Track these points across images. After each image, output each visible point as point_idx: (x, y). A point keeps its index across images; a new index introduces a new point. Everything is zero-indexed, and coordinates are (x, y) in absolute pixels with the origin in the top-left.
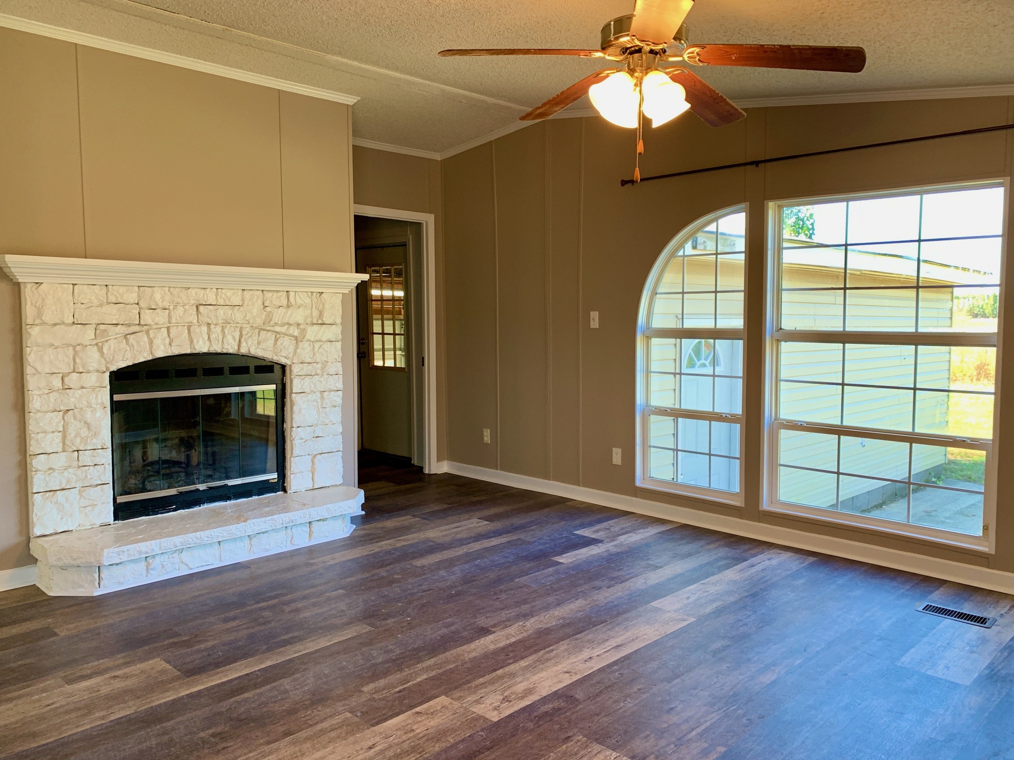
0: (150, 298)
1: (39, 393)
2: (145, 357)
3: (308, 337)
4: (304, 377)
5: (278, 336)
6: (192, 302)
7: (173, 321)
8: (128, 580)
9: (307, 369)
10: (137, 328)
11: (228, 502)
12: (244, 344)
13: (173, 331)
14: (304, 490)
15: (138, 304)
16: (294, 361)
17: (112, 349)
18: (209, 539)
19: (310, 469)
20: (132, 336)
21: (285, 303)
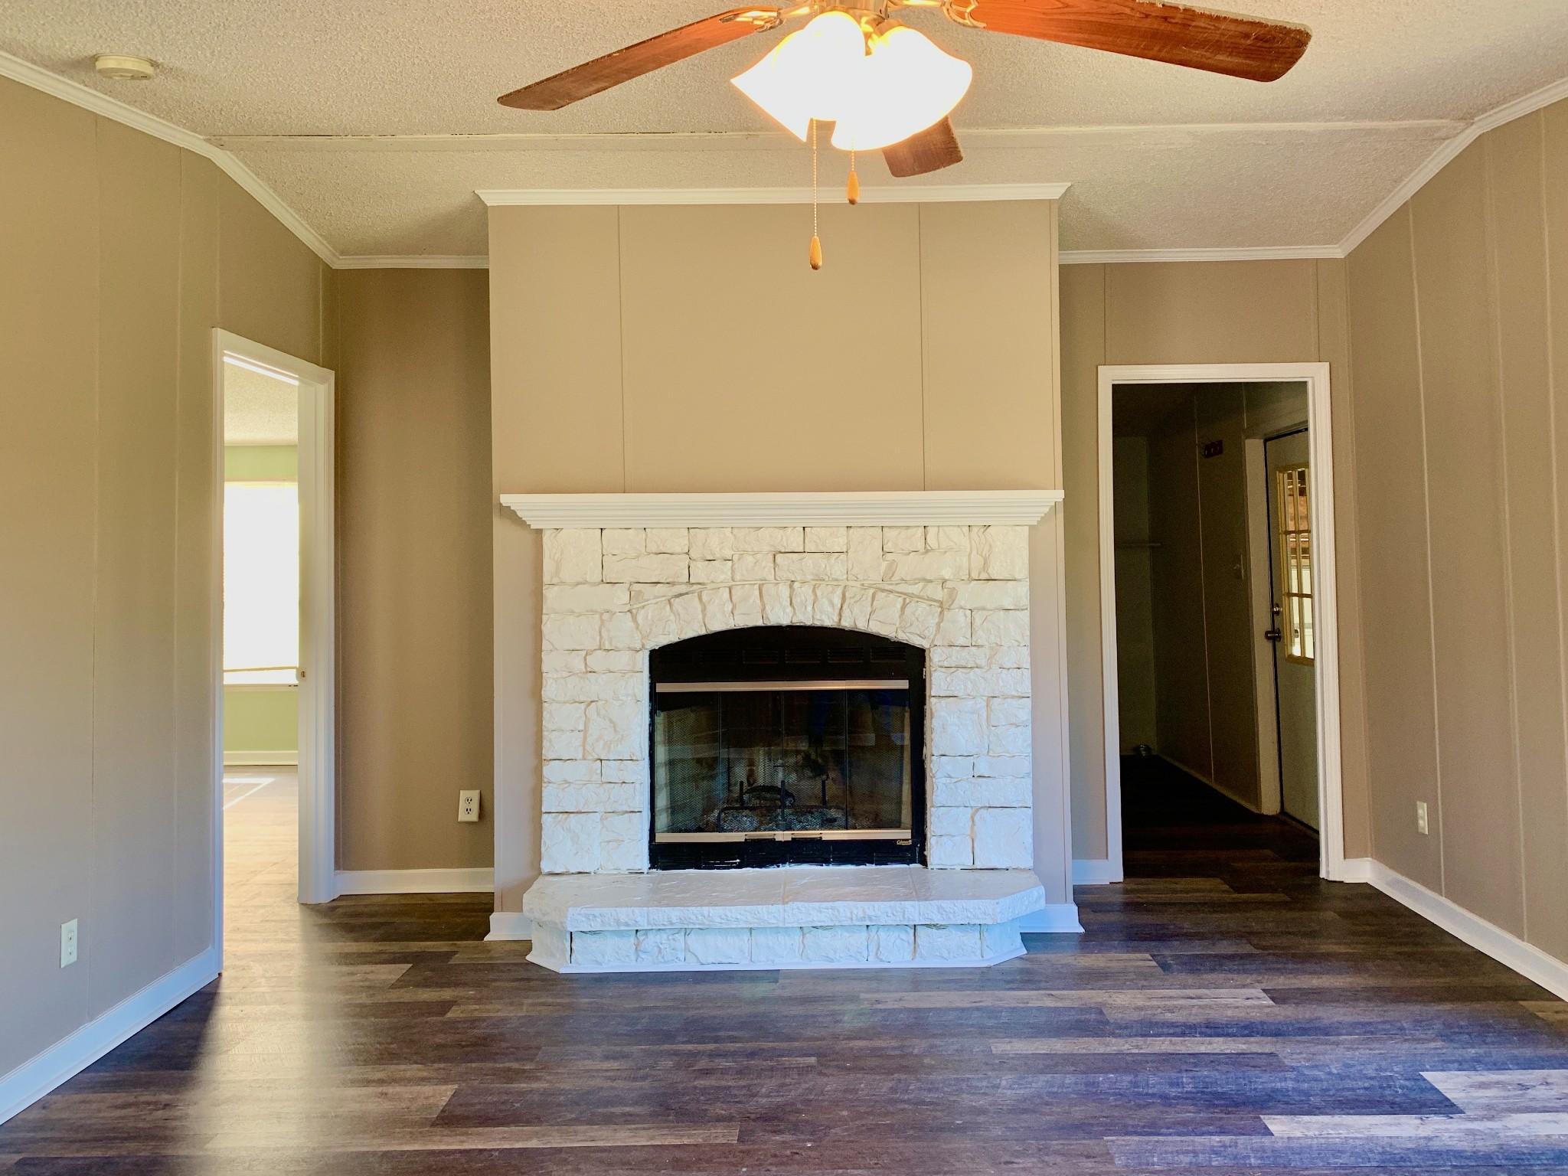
0: (704, 546)
1: (555, 676)
2: (695, 631)
3: (961, 600)
4: (954, 669)
5: (908, 600)
6: (766, 548)
7: (738, 577)
8: (609, 961)
9: (957, 657)
10: (683, 589)
11: (825, 867)
12: (846, 612)
13: (737, 593)
14: (958, 868)
15: (687, 553)
16: (936, 643)
17: (649, 617)
18: (723, 921)
19: (969, 832)
20: (677, 599)
21: (920, 546)
